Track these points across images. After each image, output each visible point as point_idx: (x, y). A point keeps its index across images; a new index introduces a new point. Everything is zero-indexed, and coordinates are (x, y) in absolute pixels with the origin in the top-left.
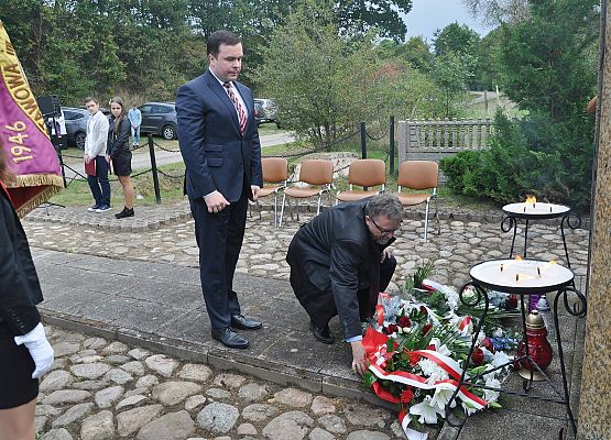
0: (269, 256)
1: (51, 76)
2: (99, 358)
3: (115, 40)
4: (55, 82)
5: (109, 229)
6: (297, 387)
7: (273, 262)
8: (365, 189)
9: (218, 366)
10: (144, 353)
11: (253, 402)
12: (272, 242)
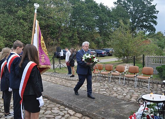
0: (104, 90)
1: (61, 42)
2: (58, 109)
3: (77, 33)
4: (62, 43)
5: (68, 80)
7: (105, 91)
9: (84, 114)
10: (68, 109)
12: (106, 86)
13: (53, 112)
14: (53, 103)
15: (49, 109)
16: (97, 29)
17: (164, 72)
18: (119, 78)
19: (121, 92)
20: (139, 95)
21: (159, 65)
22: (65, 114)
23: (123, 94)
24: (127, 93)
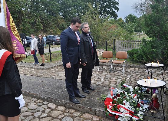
1: (23, 28)
2: (35, 104)
4: (24, 30)
5: (38, 69)
6: (89, 113)
8: (107, 59)
9: (67, 107)
10: (47, 103)
11: (77, 117)
13: (29, 108)
14: (28, 98)
16: (61, 14)
17: (135, 55)
19: (98, 78)
20: (116, 80)
21: (129, 49)
22: (45, 109)
23: (101, 80)
24: (104, 78)
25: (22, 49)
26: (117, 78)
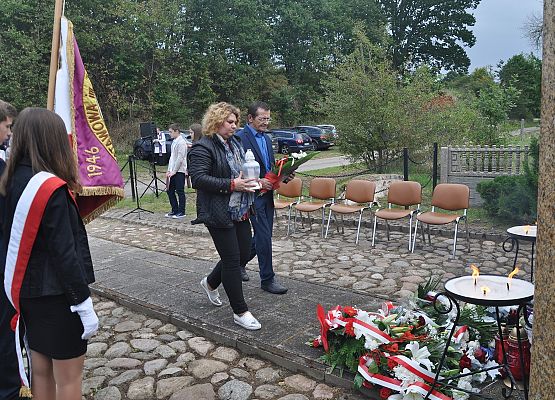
0: (310, 263)
1: (158, 105)
2: (153, 335)
3: (210, 75)
4: (161, 110)
5: (183, 233)
6: (304, 374)
7: (312, 268)
8: (407, 208)
9: (244, 351)
10: (189, 335)
11: (266, 383)
12: (315, 251)
13: (135, 346)
14: (137, 316)
15: (123, 338)
16: (277, 60)
17: (502, 199)
18: (355, 224)
19: (365, 270)
20: (424, 277)
21: (486, 177)
22: (177, 352)
23: (373, 276)
25: (113, 172)
26: (428, 273)
